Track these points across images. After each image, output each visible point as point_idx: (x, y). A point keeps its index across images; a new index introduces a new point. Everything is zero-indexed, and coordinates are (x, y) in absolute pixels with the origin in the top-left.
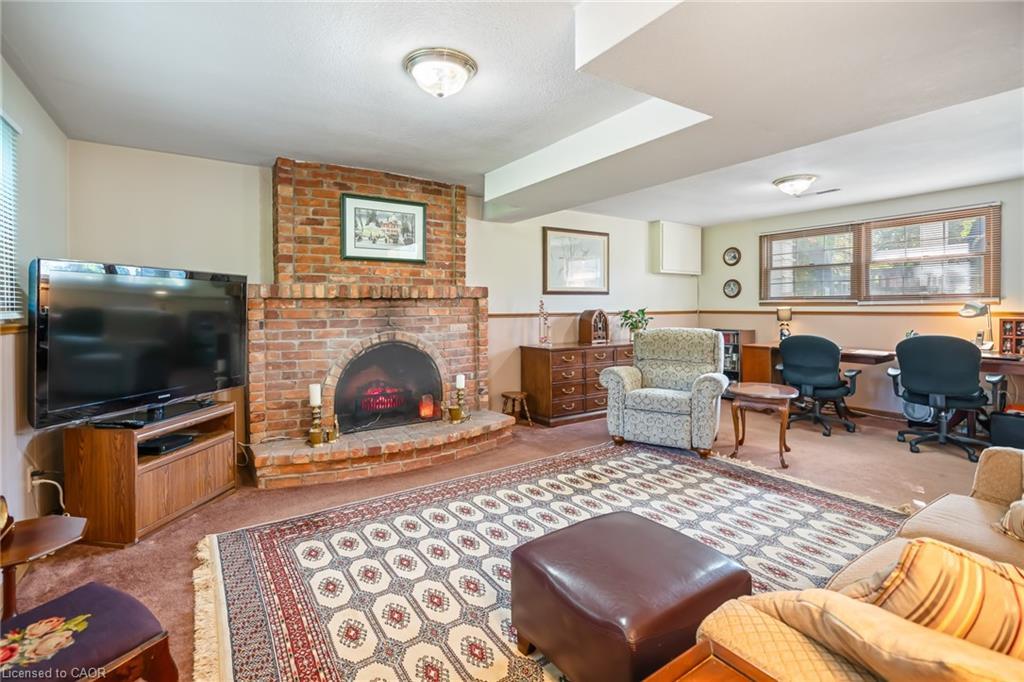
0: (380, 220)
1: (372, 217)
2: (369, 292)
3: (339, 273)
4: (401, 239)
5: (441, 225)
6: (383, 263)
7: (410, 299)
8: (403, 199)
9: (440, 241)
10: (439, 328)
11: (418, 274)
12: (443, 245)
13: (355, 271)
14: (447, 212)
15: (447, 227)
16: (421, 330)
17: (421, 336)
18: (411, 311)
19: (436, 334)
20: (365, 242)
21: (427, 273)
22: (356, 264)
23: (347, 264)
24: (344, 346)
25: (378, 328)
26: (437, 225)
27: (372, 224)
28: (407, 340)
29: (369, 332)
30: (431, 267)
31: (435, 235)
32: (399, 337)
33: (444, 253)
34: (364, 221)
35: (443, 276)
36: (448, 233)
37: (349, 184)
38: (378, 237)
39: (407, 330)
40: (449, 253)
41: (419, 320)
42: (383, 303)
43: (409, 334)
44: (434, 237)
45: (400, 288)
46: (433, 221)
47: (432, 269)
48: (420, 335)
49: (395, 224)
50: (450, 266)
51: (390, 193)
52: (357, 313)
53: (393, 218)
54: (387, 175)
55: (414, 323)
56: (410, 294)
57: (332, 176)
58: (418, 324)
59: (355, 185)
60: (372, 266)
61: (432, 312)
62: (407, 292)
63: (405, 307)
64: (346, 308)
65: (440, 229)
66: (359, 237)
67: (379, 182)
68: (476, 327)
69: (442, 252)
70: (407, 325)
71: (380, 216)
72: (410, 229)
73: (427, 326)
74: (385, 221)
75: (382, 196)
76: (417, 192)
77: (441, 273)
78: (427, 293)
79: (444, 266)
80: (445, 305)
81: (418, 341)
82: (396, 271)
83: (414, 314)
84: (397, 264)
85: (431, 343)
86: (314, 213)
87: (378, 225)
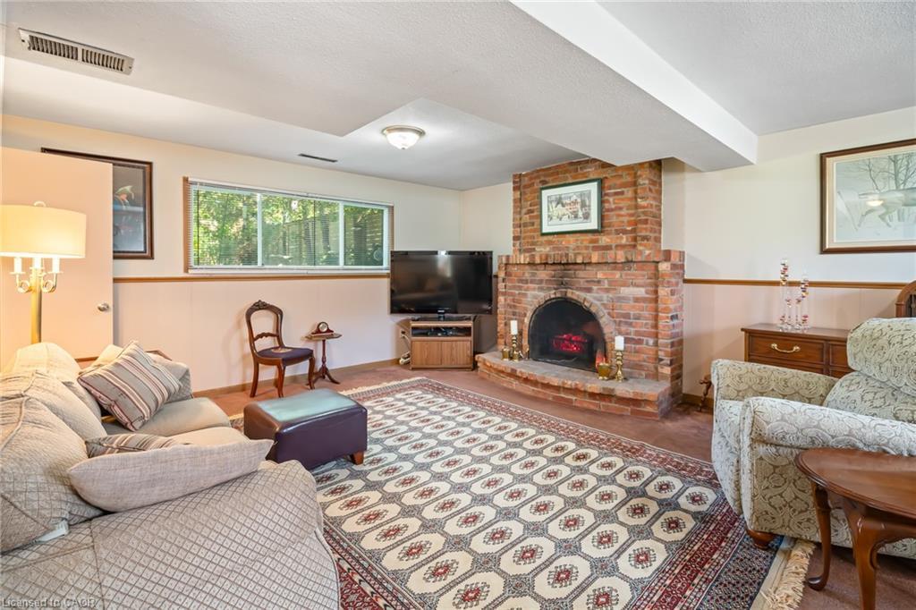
0: (564, 201)
1: (559, 201)
2: (547, 259)
3: (541, 245)
4: (580, 214)
5: (622, 193)
6: (567, 235)
7: (576, 264)
8: (584, 179)
9: (621, 209)
10: (607, 290)
11: (596, 241)
12: (624, 212)
13: (549, 243)
14: (629, 179)
15: (629, 193)
16: (589, 290)
17: (588, 296)
18: (581, 274)
19: (605, 296)
20: (555, 220)
21: (604, 240)
22: (550, 238)
23: (545, 238)
24: (535, 297)
25: (555, 286)
26: (616, 194)
27: (560, 206)
28: (575, 298)
29: (549, 289)
30: (608, 234)
31: (614, 203)
32: (569, 295)
33: (626, 219)
34: (554, 204)
35: (624, 241)
36: (630, 199)
37: (547, 179)
38: (564, 215)
39: (577, 289)
40: (633, 219)
41: (587, 281)
42: (559, 267)
43: (577, 293)
44: (613, 206)
45: (567, 255)
46: (612, 191)
47: (611, 236)
48: (588, 294)
49: (575, 203)
50: (632, 231)
51: (574, 177)
52: (543, 274)
53: (574, 198)
54: (571, 164)
55: (583, 284)
56: (575, 259)
57: (538, 177)
58: (586, 285)
59: (551, 179)
60: (560, 238)
61: (600, 276)
62: (573, 257)
63: (576, 270)
64: (537, 270)
65: (620, 197)
66: (550, 218)
67: (566, 171)
68: (656, 292)
69: (621, 219)
70: (577, 286)
71: (565, 198)
72: (587, 204)
73: (595, 288)
74: (568, 201)
75: (567, 182)
76: (596, 169)
77: (622, 238)
78: (590, 258)
79: (625, 232)
80: (615, 269)
81: (585, 299)
82: (577, 240)
83: (583, 276)
84: (578, 235)
85: (598, 303)
86: (531, 205)
87: (563, 206)
